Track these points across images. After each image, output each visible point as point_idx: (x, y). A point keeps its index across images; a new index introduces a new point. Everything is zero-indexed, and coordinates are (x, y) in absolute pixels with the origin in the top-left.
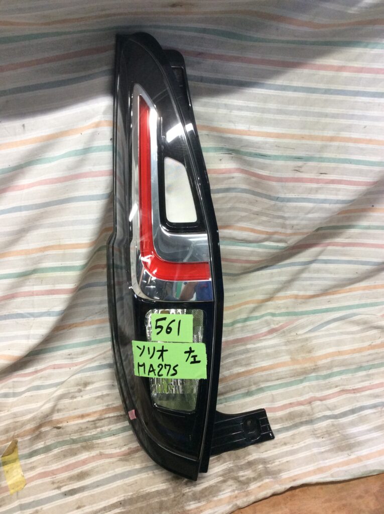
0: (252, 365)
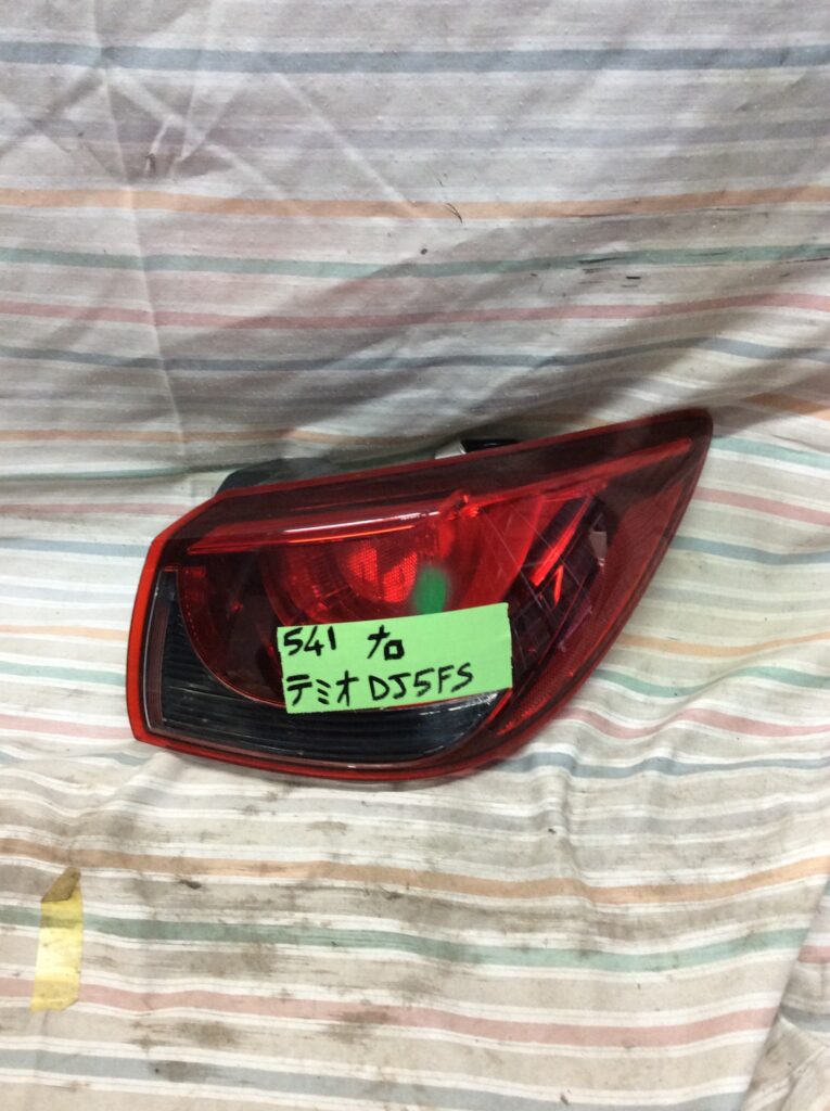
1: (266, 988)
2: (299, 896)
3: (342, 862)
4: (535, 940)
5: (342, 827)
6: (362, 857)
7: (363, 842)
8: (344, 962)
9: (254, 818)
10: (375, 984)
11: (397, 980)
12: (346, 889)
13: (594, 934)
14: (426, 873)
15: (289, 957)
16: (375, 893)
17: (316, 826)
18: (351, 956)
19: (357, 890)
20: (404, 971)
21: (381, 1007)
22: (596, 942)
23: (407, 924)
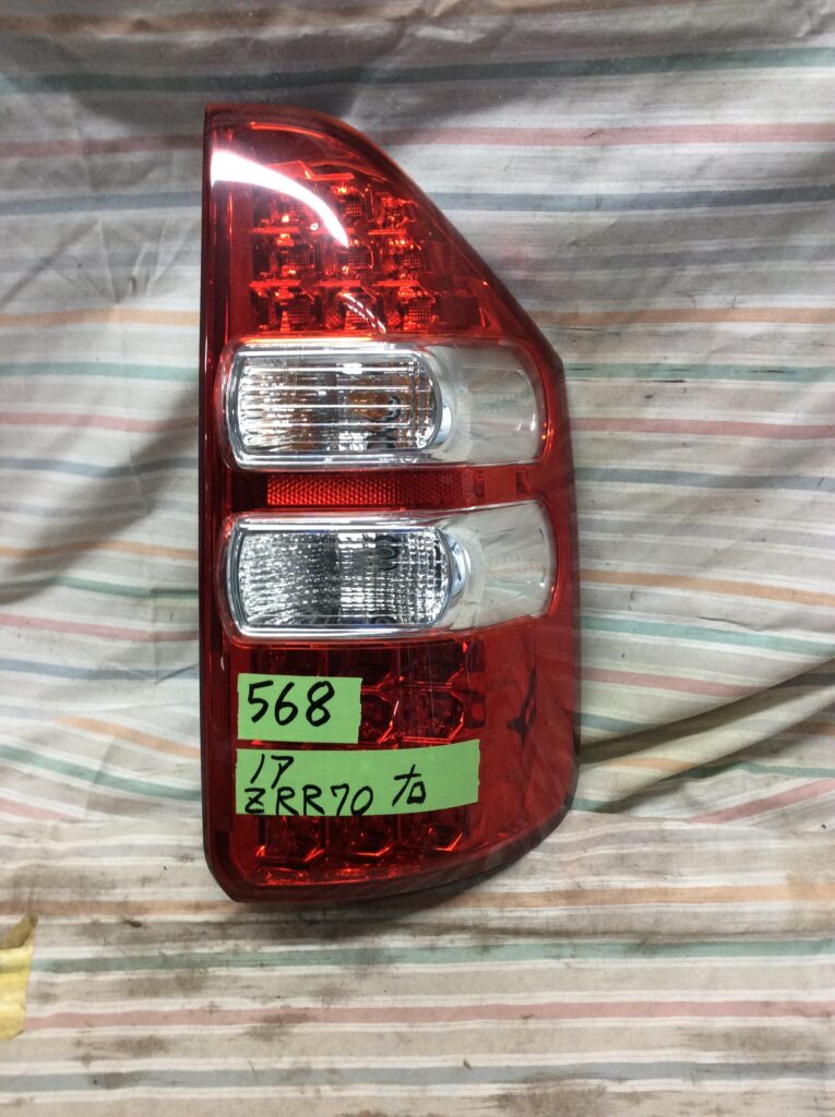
0: (669, 877)
1: (196, 1003)
4: (442, 941)
11: (318, 988)
15: (219, 977)
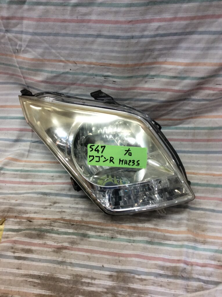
1: (41, 242)
2: (53, 223)
3: (63, 218)
4: (102, 234)
5: (64, 212)
6: (68, 218)
7: (68, 215)
8: (60, 237)
9: (46, 209)
10: (65, 242)
11: (71, 241)
12: (63, 223)
13: (115, 234)
14: (81, 221)
15: (47, 236)
16: (69, 224)
17: (59, 212)
18: (62, 236)
19: (65, 223)
20: (72, 239)
21: (65, 246)
22: (116, 236)
23: (75, 230)
